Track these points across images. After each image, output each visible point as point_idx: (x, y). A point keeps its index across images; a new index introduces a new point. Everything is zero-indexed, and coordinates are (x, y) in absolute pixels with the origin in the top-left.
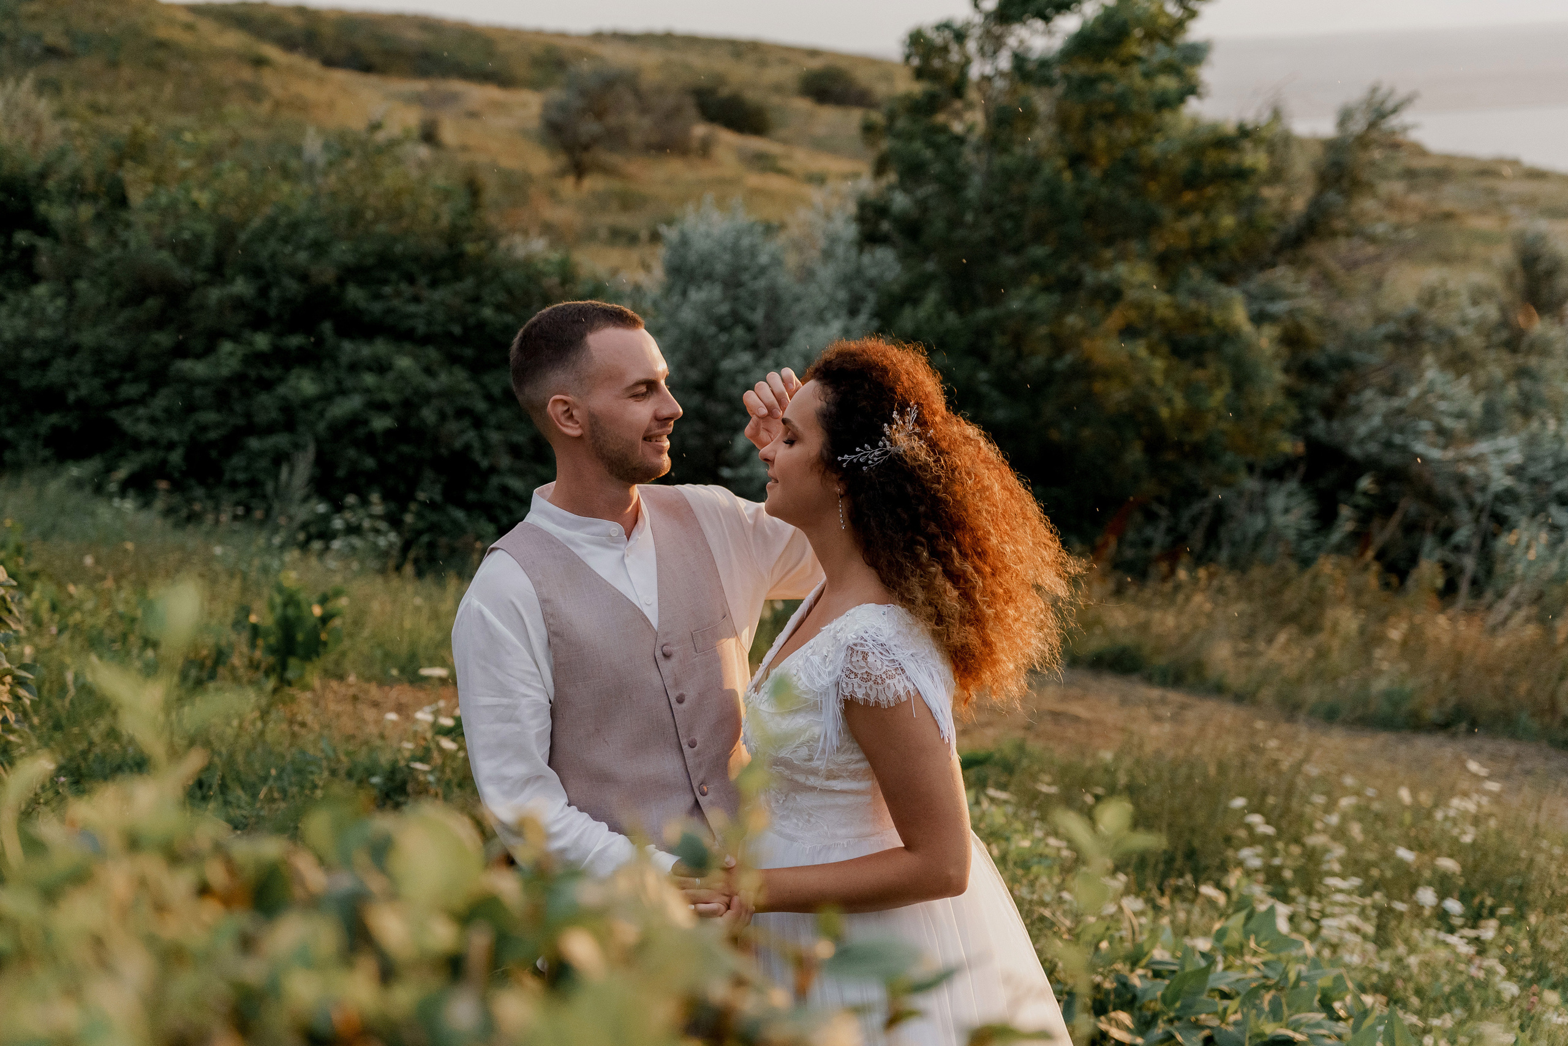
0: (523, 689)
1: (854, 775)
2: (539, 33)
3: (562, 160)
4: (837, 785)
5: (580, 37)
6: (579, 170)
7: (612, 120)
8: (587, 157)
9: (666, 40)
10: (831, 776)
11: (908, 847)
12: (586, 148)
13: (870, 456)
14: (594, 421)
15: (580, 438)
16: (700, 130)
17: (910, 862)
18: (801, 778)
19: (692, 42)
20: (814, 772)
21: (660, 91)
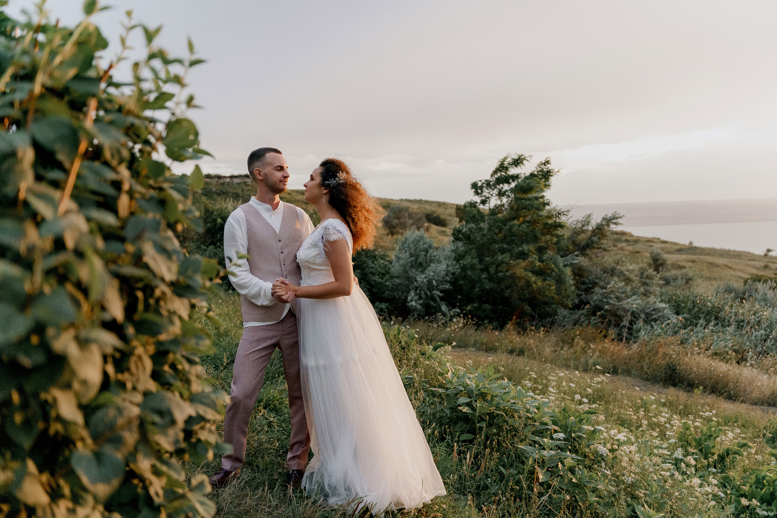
0: (240, 240)
1: (326, 265)
2: (386, 199)
3: (388, 231)
4: (321, 268)
5: (397, 200)
6: (392, 234)
7: (402, 220)
8: (394, 230)
9: (420, 202)
10: (320, 265)
11: (336, 280)
12: (394, 228)
13: (333, 182)
14: (266, 175)
15: (262, 180)
16: (426, 224)
17: (337, 284)
18: (312, 266)
19: (427, 202)
20: (315, 264)
21: (417, 214)
